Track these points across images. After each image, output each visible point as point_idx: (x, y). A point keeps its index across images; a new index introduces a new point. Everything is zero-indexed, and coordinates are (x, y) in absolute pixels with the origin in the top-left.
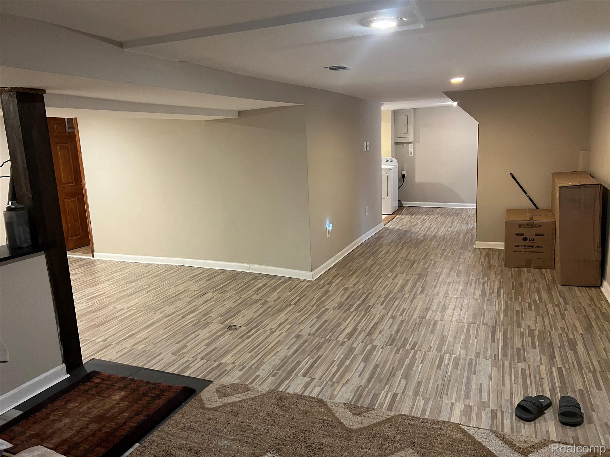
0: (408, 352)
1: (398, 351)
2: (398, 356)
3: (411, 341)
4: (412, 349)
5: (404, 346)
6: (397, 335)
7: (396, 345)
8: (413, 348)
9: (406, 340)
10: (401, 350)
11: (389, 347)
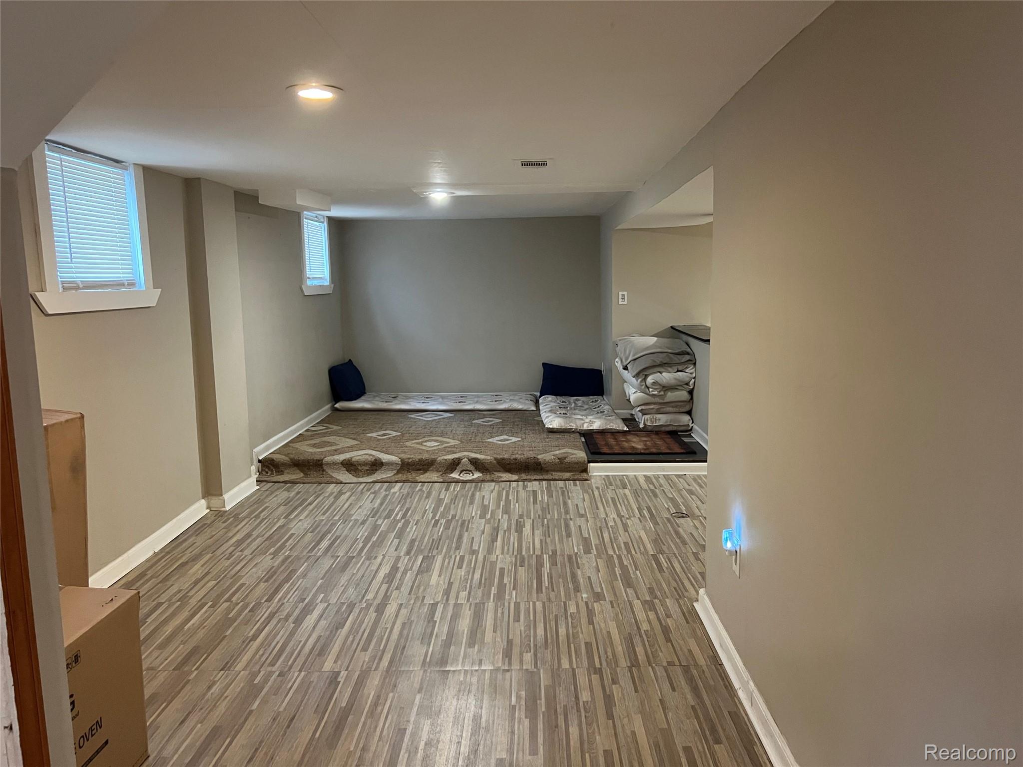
0: (442, 516)
1: (454, 517)
2: (452, 512)
3: (440, 528)
4: (439, 520)
5: (448, 523)
6: (460, 531)
7: (458, 521)
8: (437, 522)
9: (447, 527)
10: (450, 518)
11: (466, 519)
